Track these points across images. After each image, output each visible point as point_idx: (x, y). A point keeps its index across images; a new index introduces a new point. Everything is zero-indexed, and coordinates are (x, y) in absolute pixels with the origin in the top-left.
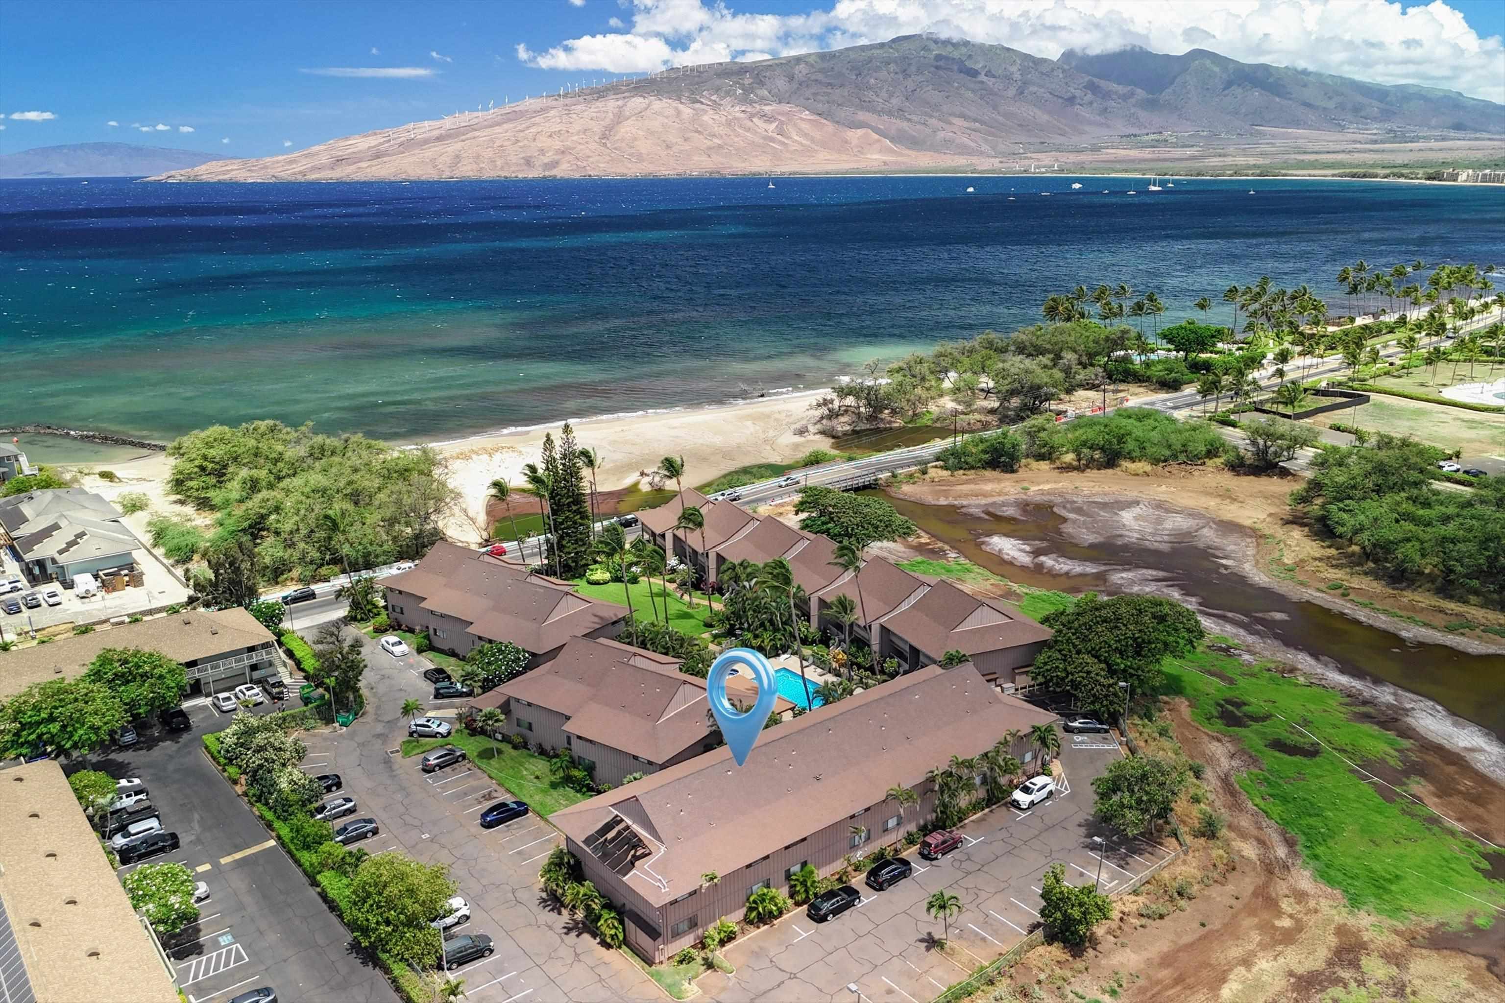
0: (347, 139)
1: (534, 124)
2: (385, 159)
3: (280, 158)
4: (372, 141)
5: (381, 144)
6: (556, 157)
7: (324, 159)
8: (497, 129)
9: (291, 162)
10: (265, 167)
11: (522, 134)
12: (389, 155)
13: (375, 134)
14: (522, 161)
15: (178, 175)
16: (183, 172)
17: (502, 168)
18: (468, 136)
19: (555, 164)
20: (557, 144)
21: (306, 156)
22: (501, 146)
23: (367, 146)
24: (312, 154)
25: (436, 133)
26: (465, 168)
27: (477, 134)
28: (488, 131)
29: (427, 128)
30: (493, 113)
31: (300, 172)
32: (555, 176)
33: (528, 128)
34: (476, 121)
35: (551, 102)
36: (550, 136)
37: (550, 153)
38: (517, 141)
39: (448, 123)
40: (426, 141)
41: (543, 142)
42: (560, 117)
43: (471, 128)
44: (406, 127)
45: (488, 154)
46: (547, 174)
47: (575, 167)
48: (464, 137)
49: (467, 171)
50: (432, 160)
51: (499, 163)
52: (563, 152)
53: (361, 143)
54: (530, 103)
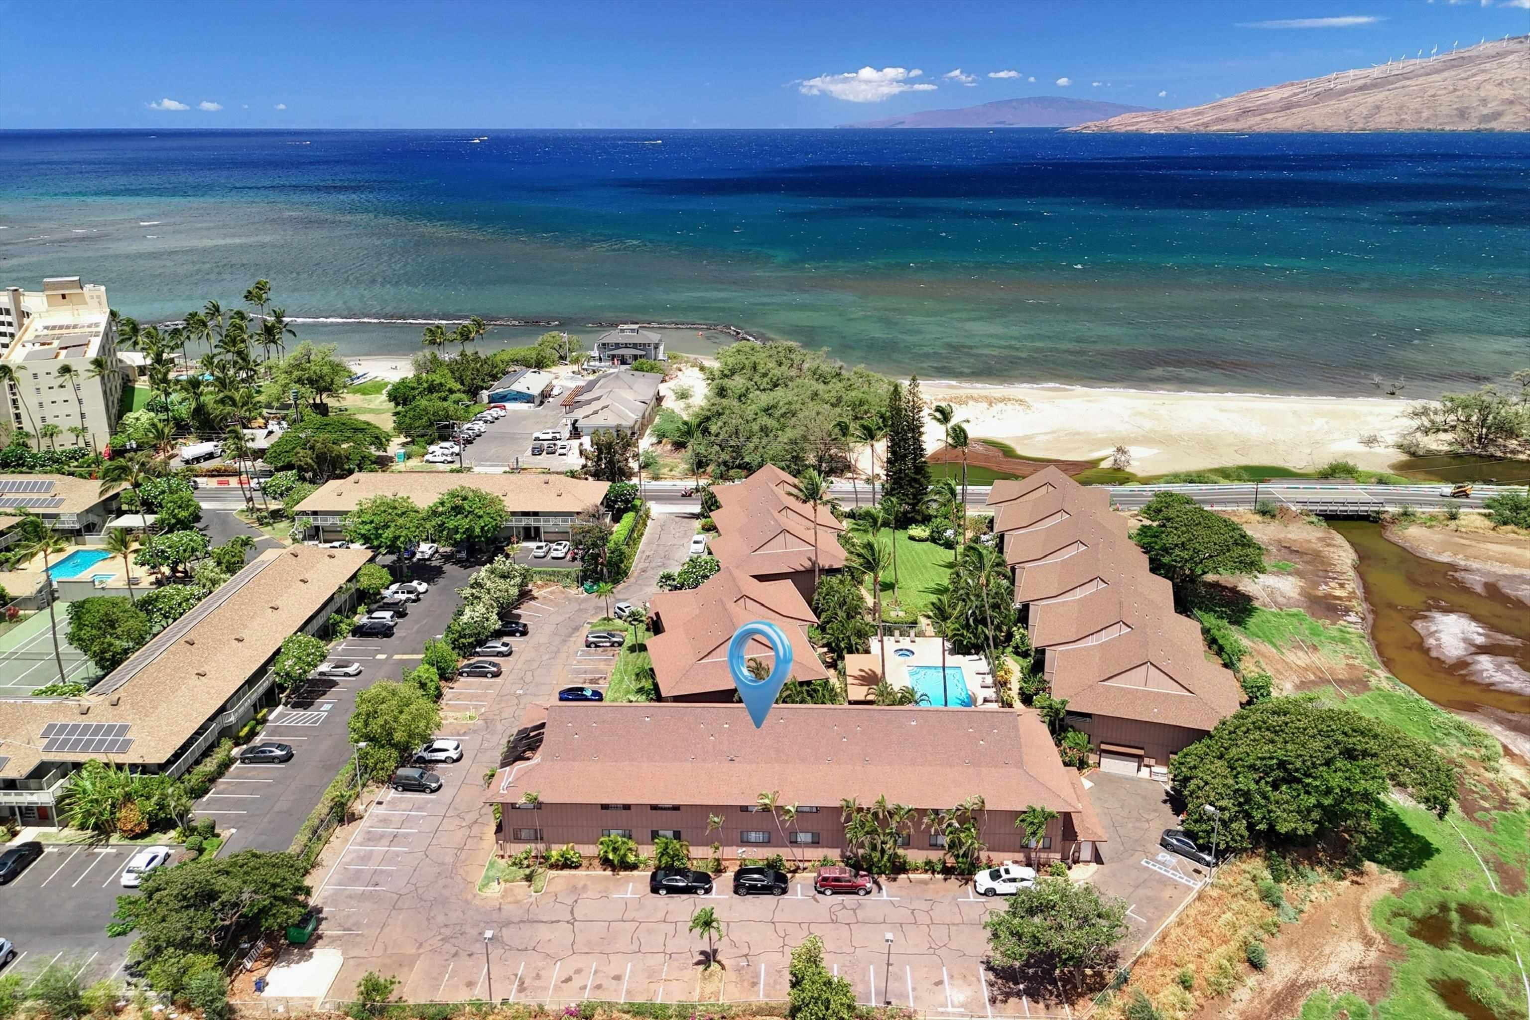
0: (1261, 90)
1: (1483, 71)
2: (1294, 110)
3: (1189, 110)
4: (1286, 92)
5: (1296, 94)
6: (1500, 108)
7: (1231, 111)
8: (1435, 77)
9: (1199, 113)
10: (1172, 119)
11: (1464, 82)
12: (1300, 106)
13: (1292, 85)
14: (1455, 112)
15: (1092, 126)
16: (1097, 124)
17: (1427, 120)
18: (1397, 85)
19: (1497, 115)
20: (1507, 93)
21: (1214, 108)
22: (1433, 96)
23: (1278, 97)
24: (1221, 106)
25: (1360, 83)
26: (1382, 120)
27: (1408, 82)
28: (1421, 80)
29: (1353, 76)
30: (1436, 59)
31: (1203, 124)
32: (1492, 129)
33: (1473, 75)
34: (1412, 68)
35: (1514, 46)
36: (1500, 84)
37: (1494, 104)
38: (1455, 90)
39: (1376, 72)
40: (1346, 91)
41: (1490, 90)
42: (1520, 63)
43: (1404, 76)
44: (1328, 77)
45: (1415, 104)
46: (1483, 126)
47: (1522, 119)
48: (1390, 87)
49: (1385, 122)
50: (1347, 112)
51: (1425, 115)
52: (1511, 102)
53: (1276, 95)
54: (1486, 47)
